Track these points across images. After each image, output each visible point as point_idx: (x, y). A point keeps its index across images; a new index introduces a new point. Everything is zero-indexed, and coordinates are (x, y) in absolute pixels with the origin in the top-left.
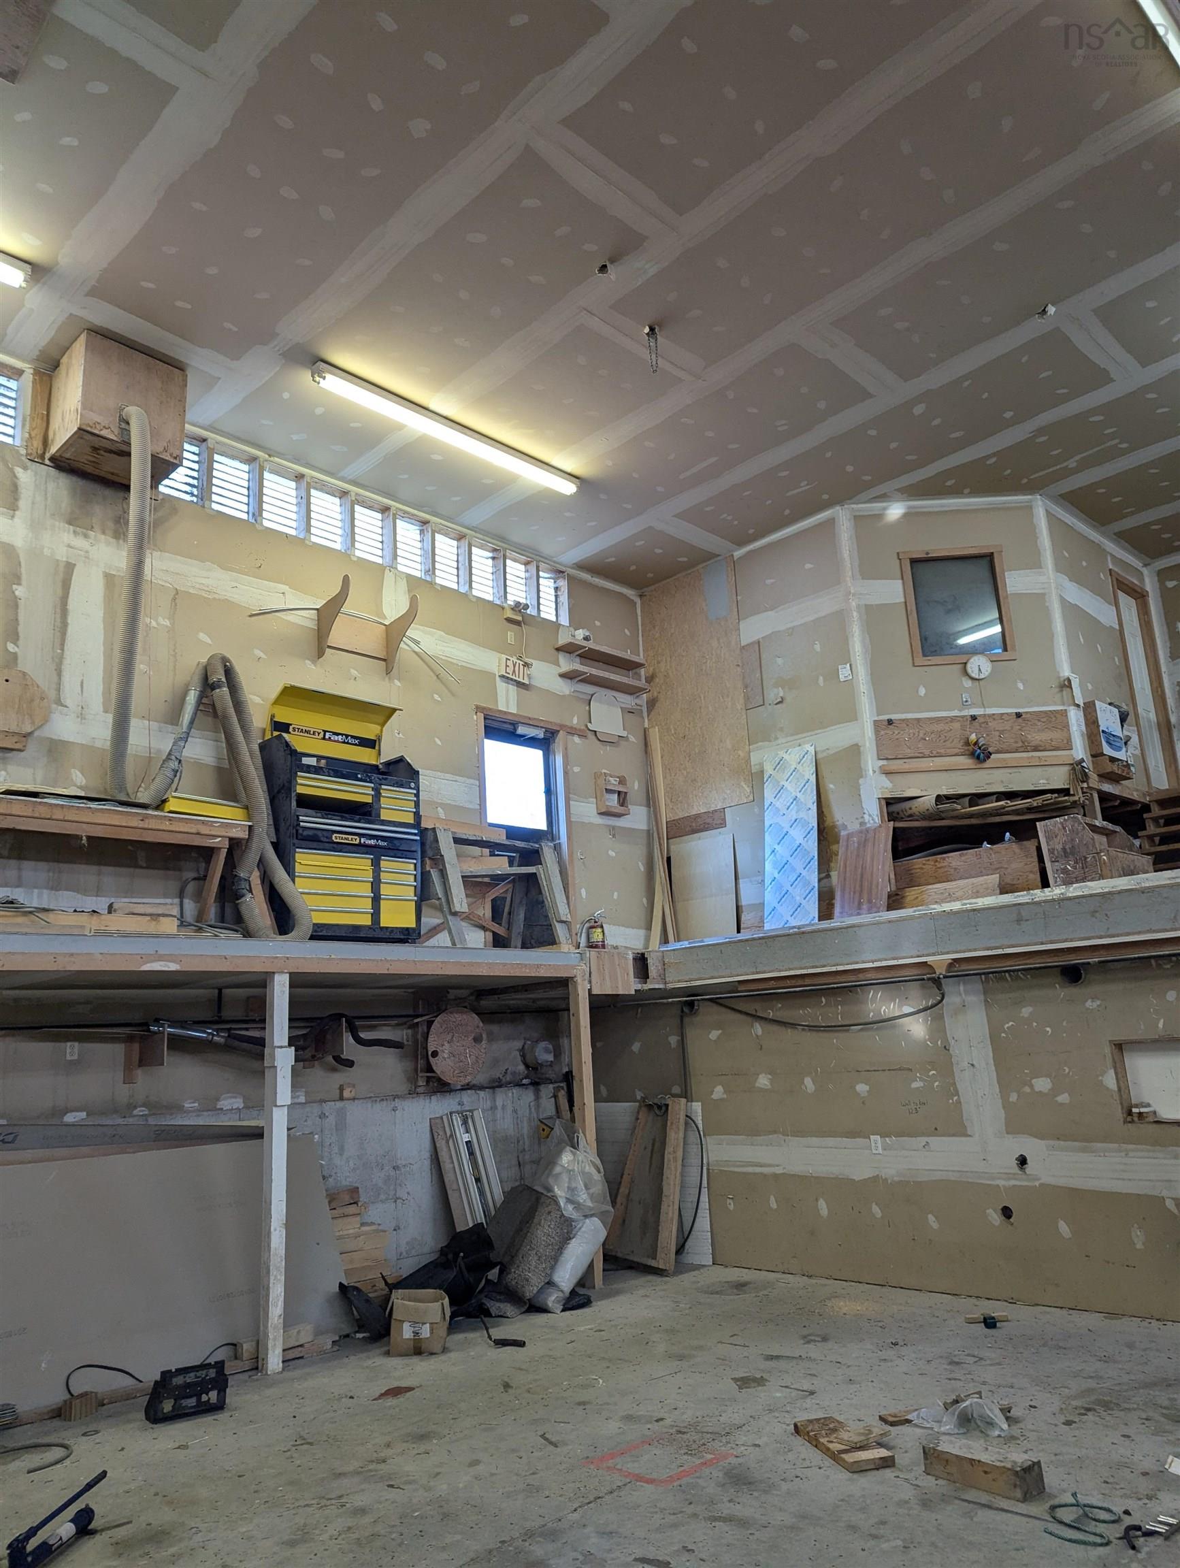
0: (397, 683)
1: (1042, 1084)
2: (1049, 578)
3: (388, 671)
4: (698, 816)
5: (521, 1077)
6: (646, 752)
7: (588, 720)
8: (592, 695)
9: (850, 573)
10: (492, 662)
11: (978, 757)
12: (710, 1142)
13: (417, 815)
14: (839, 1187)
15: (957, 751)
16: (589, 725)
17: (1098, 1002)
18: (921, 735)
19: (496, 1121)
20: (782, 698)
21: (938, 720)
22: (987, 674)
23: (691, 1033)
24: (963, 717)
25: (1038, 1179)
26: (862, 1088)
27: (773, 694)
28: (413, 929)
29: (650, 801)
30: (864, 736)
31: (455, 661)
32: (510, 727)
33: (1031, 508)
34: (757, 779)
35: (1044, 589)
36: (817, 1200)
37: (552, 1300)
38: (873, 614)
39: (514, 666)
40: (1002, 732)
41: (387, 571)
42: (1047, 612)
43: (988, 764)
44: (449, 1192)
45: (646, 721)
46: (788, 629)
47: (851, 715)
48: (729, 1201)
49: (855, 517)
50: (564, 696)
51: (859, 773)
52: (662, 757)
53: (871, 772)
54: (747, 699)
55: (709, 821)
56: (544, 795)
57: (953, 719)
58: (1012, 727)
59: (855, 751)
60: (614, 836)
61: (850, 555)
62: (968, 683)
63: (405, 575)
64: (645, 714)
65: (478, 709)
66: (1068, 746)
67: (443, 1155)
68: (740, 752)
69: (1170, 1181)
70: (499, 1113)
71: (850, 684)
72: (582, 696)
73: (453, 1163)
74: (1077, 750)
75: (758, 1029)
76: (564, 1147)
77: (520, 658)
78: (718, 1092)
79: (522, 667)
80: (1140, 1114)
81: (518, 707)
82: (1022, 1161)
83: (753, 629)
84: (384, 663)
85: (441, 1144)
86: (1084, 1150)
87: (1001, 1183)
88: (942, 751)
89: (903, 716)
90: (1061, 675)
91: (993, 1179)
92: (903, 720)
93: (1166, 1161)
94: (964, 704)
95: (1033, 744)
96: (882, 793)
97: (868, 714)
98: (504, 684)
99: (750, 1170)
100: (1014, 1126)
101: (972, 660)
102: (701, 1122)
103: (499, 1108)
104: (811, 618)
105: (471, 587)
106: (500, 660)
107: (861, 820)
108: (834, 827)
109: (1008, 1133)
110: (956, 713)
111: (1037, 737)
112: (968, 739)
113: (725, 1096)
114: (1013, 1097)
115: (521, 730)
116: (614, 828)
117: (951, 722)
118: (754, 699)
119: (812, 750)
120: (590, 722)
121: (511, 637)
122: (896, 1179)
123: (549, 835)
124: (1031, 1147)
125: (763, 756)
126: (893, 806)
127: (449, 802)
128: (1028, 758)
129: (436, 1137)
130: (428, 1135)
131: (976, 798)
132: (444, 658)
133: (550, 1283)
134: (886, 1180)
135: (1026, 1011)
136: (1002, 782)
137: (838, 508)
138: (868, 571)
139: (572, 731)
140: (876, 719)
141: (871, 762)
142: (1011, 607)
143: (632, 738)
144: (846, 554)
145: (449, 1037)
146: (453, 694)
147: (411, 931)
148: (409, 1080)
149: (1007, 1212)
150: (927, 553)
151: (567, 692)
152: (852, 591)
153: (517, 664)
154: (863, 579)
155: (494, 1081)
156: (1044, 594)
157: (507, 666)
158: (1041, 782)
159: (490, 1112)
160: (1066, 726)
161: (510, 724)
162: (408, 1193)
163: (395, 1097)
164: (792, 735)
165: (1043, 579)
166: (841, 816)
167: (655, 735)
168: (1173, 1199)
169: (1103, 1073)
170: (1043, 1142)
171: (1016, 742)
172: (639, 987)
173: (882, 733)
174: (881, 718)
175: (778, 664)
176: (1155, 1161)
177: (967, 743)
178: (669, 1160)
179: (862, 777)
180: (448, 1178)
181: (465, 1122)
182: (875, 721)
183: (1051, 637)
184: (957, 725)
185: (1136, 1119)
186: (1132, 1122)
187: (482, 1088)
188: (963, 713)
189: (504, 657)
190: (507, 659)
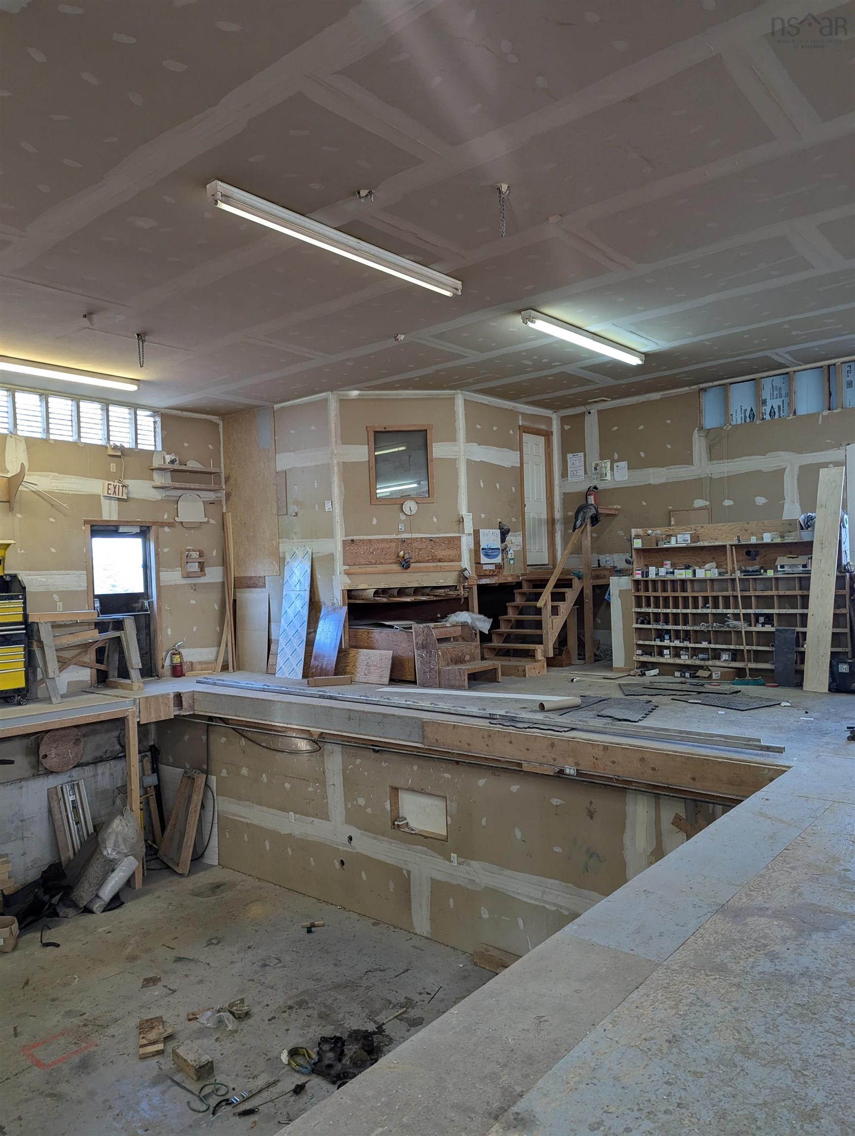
0: (19, 515)
1: (361, 801)
2: (460, 448)
3: (11, 509)
4: (251, 578)
5: (117, 753)
6: (223, 529)
7: (176, 515)
8: (180, 497)
9: (334, 440)
10: (96, 487)
11: (403, 566)
12: (220, 799)
13: (25, 616)
14: (275, 836)
15: (392, 561)
16: (176, 518)
17: (387, 764)
18: (371, 550)
19: (97, 782)
20: (296, 513)
21: (383, 540)
22: (415, 512)
23: (212, 736)
24: (397, 539)
25: (356, 849)
26: (287, 785)
27: (293, 508)
28: (23, 689)
29: (224, 563)
30: (336, 549)
31: (67, 492)
32: (114, 528)
33: (454, 398)
34: (281, 562)
35: (456, 455)
36: (265, 841)
37: (97, 906)
38: (347, 468)
39: (115, 488)
40: (420, 549)
41: (8, 438)
42: (456, 472)
43: (409, 570)
44: (58, 833)
45: (225, 507)
46: (301, 468)
47: (330, 535)
48: (227, 833)
49: (341, 400)
50: (157, 501)
51: (333, 573)
52: (233, 534)
53: (338, 573)
54: (278, 508)
55: (257, 582)
56: (142, 569)
57: (392, 540)
58: (427, 547)
59: (331, 557)
60: (195, 590)
61: (335, 428)
62: (403, 517)
63: (23, 438)
64: (224, 503)
65: (86, 522)
66: (459, 559)
67: (56, 810)
68: (274, 542)
69: (406, 861)
70: (99, 778)
71: (331, 513)
72: (171, 499)
73: (61, 814)
74: (464, 562)
75: (243, 742)
76: (117, 816)
77: (120, 482)
78: (224, 773)
79: (121, 488)
80: (398, 825)
81: (119, 515)
82: (350, 838)
83: (284, 461)
84: (8, 503)
85: (55, 804)
86: (375, 839)
87: (341, 848)
88: (383, 561)
89: (361, 537)
90: (460, 513)
91: (338, 845)
92: (361, 540)
93: (404, 851)
94: (399, 532)
95: (438, 557)
96: (344, 586)
97: (340, 536)
98: (107, 501)
99: (236, 818)
100: (349, 820)
101: (406, 503)
102: (215, 787)
103: (100, 775)
104: (314, 464)
105: (79, 437)
106: (103, 485)
107: (332, 601)
108: (319, 602)
109: (346, 823)
110: (394, 536)
111: (440, 553)
112: (399, 553)
113: (227, 775)
114: (349, 806)
115: (121, 530)
116: (195, 585)
117: (390, 542)
118: (282, 510)
119: (310, 551)
120: (178, 517)
121: (113, 467)
122: (299, 837)
123: (146, 595)
124: (355, 832)
125: (285, 547)
126: (350, 594)
127: (61, 589)
128: (434, 567)
129: (51, 799)
130: (46, 799)
131: (401, 591)
132: (57, 491)
133: (97, 896)
134: (294, 836)
135: (358, 761)
136: (418, 581)
137: (329, 392)
138: (346, 439)
139: (162, 524)
140: (344, 539)
141: (339, 566)
142: (434, 469)
143: (212, 521)
144: (333, 426)
145: (55, 745)
146: (65, 515)
147: (21, 690)
148: (33, 767)
149: (342, 863)
150: (385, 428)
151: (159, 498)
152: (335, 452)
153: (117, 486)
154: (342, 444)
155: (97, 758)
156: (456, 459)
157: (109, 489)
158: (441, 581)
159: (93, 778)
160: (459, 547)
161: (114, 526)
162: (32, 834)
163: (21, 780)
164: (302, 538)
165: (456, 449)
166: (323, 596)
167: (229, 518)
168: (407, 870)
169: (385, 801)
170: (359, 831)
171: (428, 556)
172: (177, 713)
173: (347, 548)
174: (348, 538)
175: (296, 490)
176: (402, 850)
177: (398, 556)
178: (191, 812)
179: (334, 575)
180: (58, 823)
181: (72, 788)
182: (343, 540)
183: (457, 487)
184: (394, 544)
185: (396, 827)
186: (394, 828)
187: (88, 764)
188: (398, 537)
189: (107, 483)
190: (109, 484)
